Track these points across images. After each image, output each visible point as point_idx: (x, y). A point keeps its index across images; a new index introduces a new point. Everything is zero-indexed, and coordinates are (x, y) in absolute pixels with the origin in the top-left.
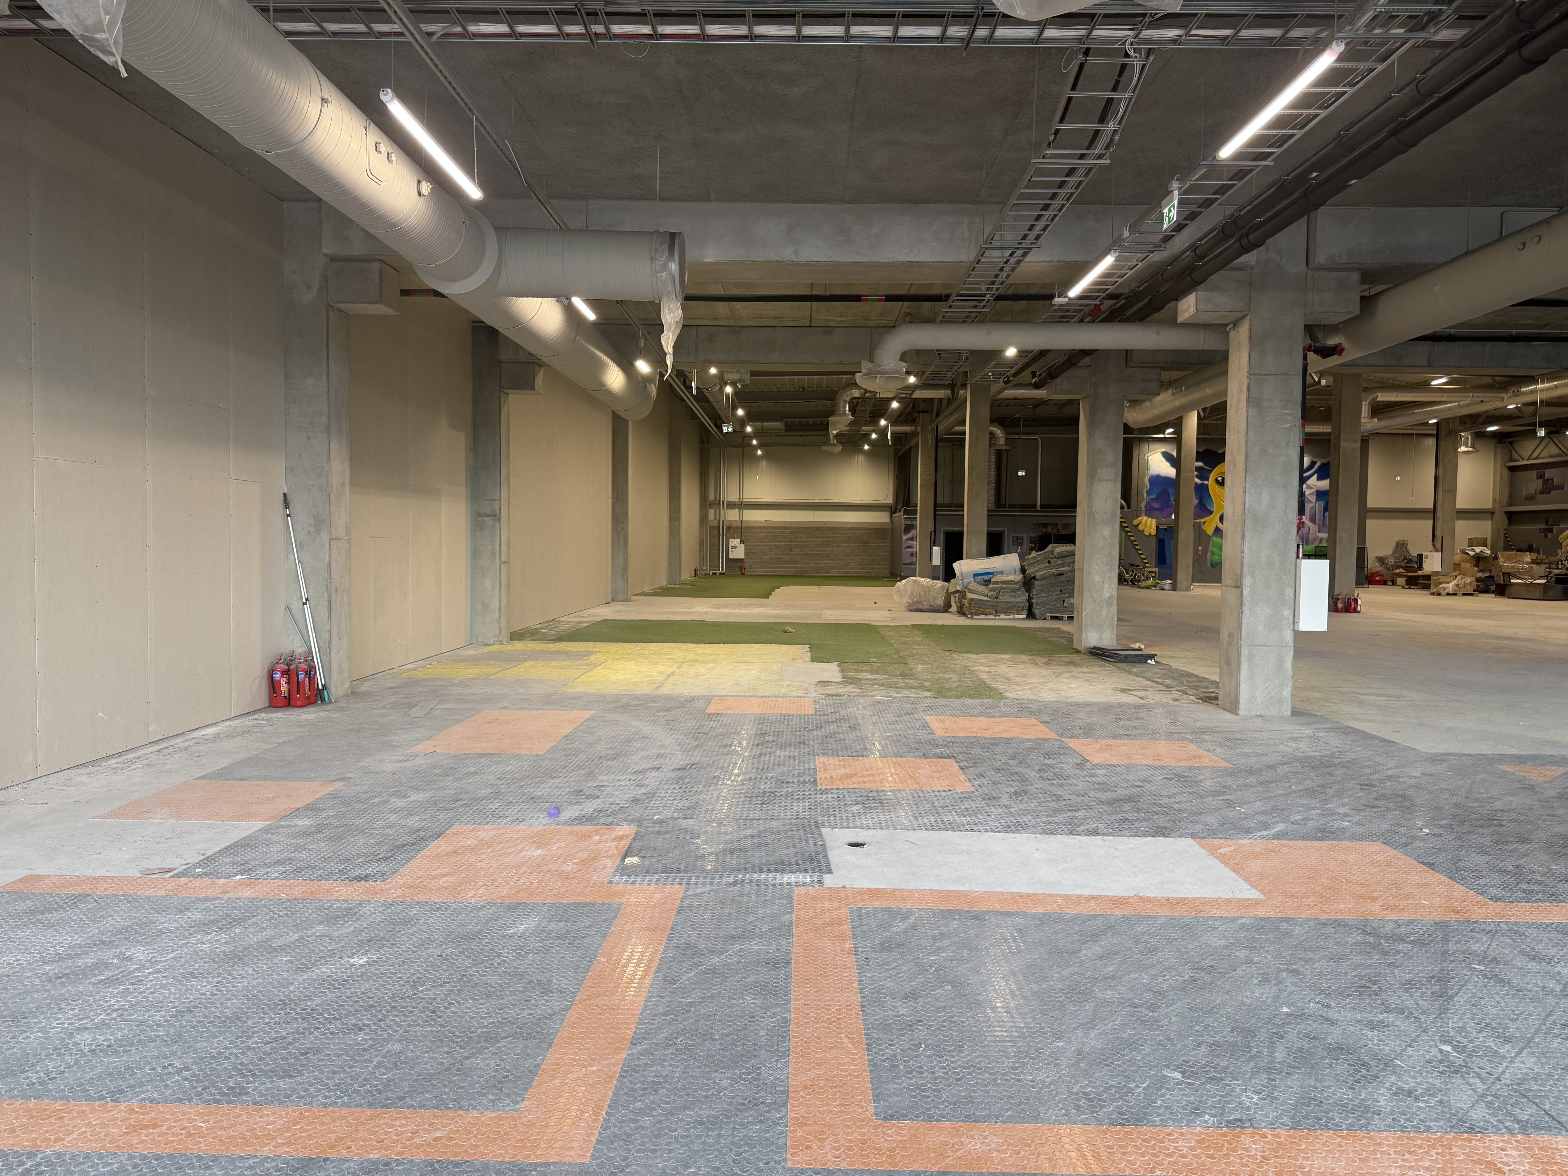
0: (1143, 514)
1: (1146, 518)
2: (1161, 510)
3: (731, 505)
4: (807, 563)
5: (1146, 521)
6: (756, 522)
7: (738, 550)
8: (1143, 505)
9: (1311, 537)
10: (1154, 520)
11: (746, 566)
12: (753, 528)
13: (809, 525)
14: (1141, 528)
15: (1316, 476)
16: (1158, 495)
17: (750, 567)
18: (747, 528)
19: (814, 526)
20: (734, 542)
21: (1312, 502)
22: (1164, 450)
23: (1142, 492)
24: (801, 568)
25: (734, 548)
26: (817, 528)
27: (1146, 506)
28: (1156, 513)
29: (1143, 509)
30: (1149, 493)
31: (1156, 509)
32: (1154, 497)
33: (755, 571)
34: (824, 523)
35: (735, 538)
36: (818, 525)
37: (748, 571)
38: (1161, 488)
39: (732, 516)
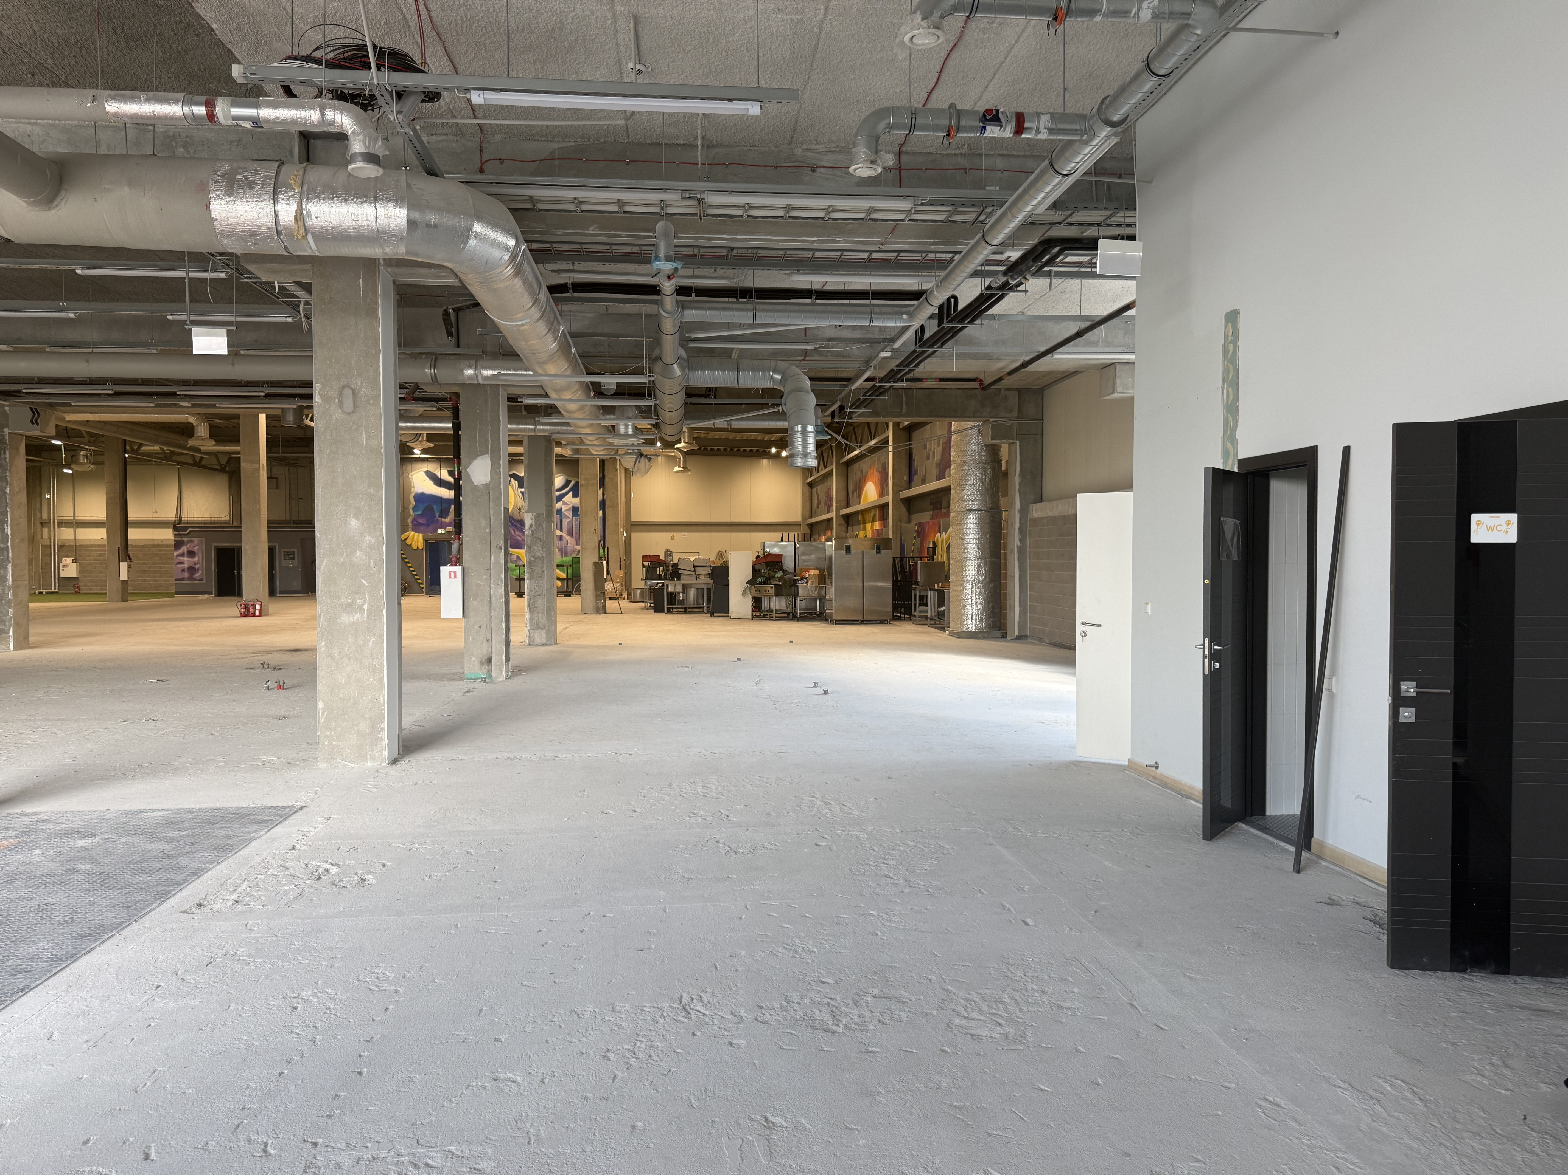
0: (410, 529)
1: (413, 532)
2: (428, 525)
3: (61, 524)
4: (145, 581)
5: (413, 536)
6: (91, 540)
7: (70, 569)
8: (409, 521)
9: (569, 549)
10: (421, 535)
11: (81, 584)
12: (87, 546)
13: (147, 543)
14: (408, 542)
15: (571, 493)
16: (423, 511)
17: (85, 585)
18: (81, 546)
19: (151, 543)
20: (68, 561)
21: (569, 518)
22: (426, 469)
23: (408, 508)
24: (139, 585)
25: (65, 566)
26: (154, 546)
27: (412, 522)
28: (422, 528)
29: (410, 524)
30: (415, 509)
31: (422, 524)
32: (419, 513)
33: (91, 590)
34: (162, 540)
35: (68, 557)
36: (156, 543)
37: (84, 589)
38: (426, 504)
39: (67, 534)
